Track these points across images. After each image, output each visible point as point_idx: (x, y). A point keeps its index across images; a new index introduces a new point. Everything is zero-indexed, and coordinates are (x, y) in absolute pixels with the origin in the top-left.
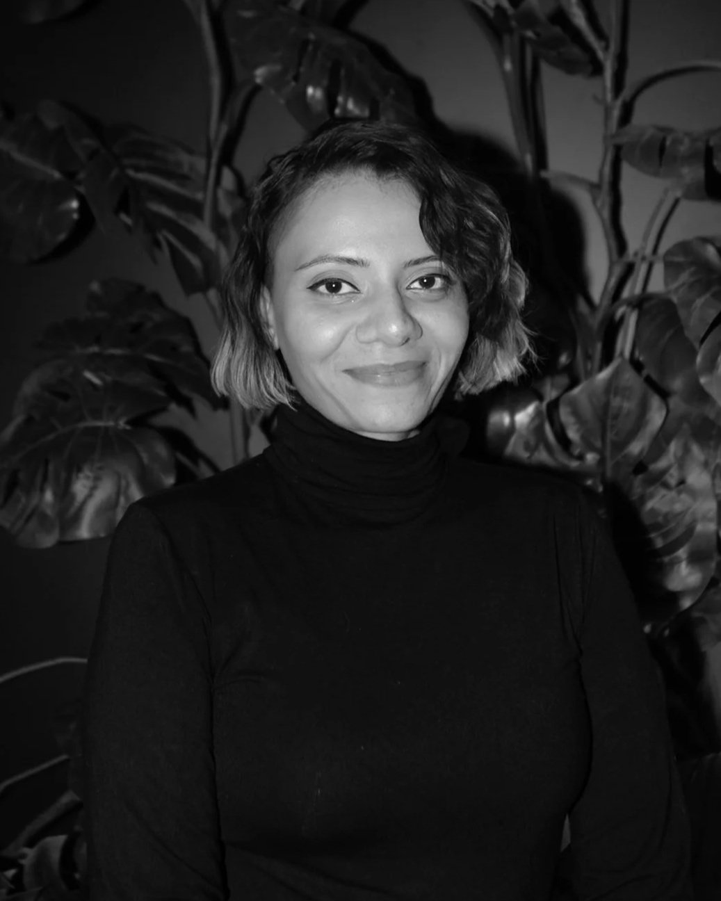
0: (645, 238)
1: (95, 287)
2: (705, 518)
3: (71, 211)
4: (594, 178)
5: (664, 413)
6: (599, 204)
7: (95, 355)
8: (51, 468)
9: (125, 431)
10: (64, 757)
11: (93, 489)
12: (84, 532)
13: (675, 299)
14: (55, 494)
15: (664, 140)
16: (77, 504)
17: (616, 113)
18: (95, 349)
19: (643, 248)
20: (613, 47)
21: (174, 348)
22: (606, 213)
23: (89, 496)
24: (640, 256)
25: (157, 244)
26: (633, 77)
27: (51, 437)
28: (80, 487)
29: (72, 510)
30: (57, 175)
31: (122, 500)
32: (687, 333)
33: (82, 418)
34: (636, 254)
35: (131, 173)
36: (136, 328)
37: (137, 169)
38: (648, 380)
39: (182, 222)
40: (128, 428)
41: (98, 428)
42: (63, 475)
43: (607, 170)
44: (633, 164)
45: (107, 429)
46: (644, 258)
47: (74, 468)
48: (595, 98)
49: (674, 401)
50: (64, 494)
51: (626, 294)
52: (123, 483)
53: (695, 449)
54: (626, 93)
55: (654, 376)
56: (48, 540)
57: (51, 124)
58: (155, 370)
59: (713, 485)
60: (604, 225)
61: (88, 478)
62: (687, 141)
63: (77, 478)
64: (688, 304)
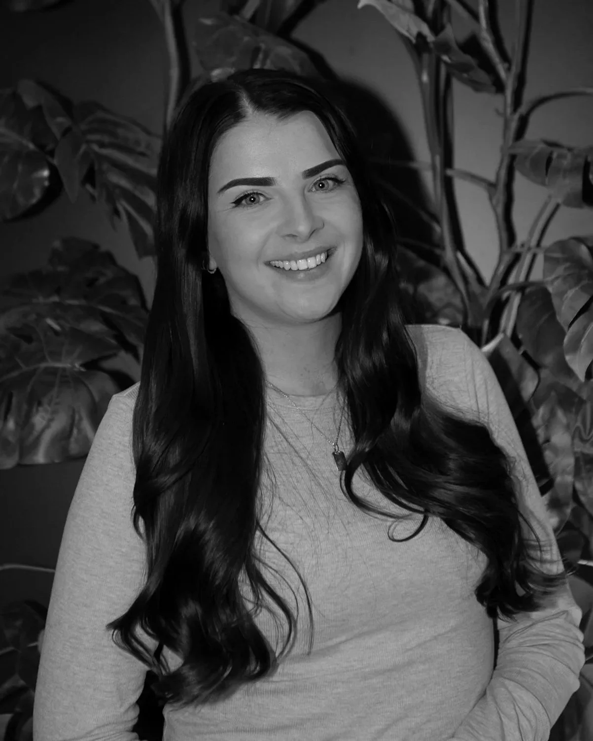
0: (531, 234)
1: (57, 244)
2: (564, 472)
3: (42, 179)
4: (492, 178)
5: (536, 382)
6: (494, 201)
7: (55, 304)
8: (14, 400)
9: (81, 373)
10: (10, 649)
11: (51, 420)
12: (40, 458)
13: (550, 289)
14: (17, 423)
15: (551, 153)
16: (35, 433)
17: (514, 125)
18: (55, 299)
19: (529, 241)
20: (515, 69)
21: (124, 302)
22: (500, 210)
23: (47, 427)
24: (526, 248)
25: (116, 212)
26: (529, 95)
27: (15, 374)
28: (39, 420)
29: (31, 439)
30: (31, 146)
31: (75, 431)
32: (558, 318)
33: (43, 359)
34: (523, 245)
35: (96, 148)
36: (91, 283)
37: (102, 145)
38: (525, 355)
39: (137, 193)
40: (83, 370)
41: (57, 369)
42: (25, 407)
43: (503, 173)
44: (524, 174)
45: (64, 370)
46: (529, 249)
47: (34, 401)
48: (497, 111)
49: (544, 373)
50: (25, 423)
51: (511, 280)
52: (77, 417)
53: (560, 414)
54: (523, 110)
55: (530, 353)
56: (9, 463)
57: (30, 102)
58: (107, 320)
59: (573, 444)
60: (497, 221)
61: (46, 411)
62: (569, 156)
63: (37, 411)
64: (562, 294)
